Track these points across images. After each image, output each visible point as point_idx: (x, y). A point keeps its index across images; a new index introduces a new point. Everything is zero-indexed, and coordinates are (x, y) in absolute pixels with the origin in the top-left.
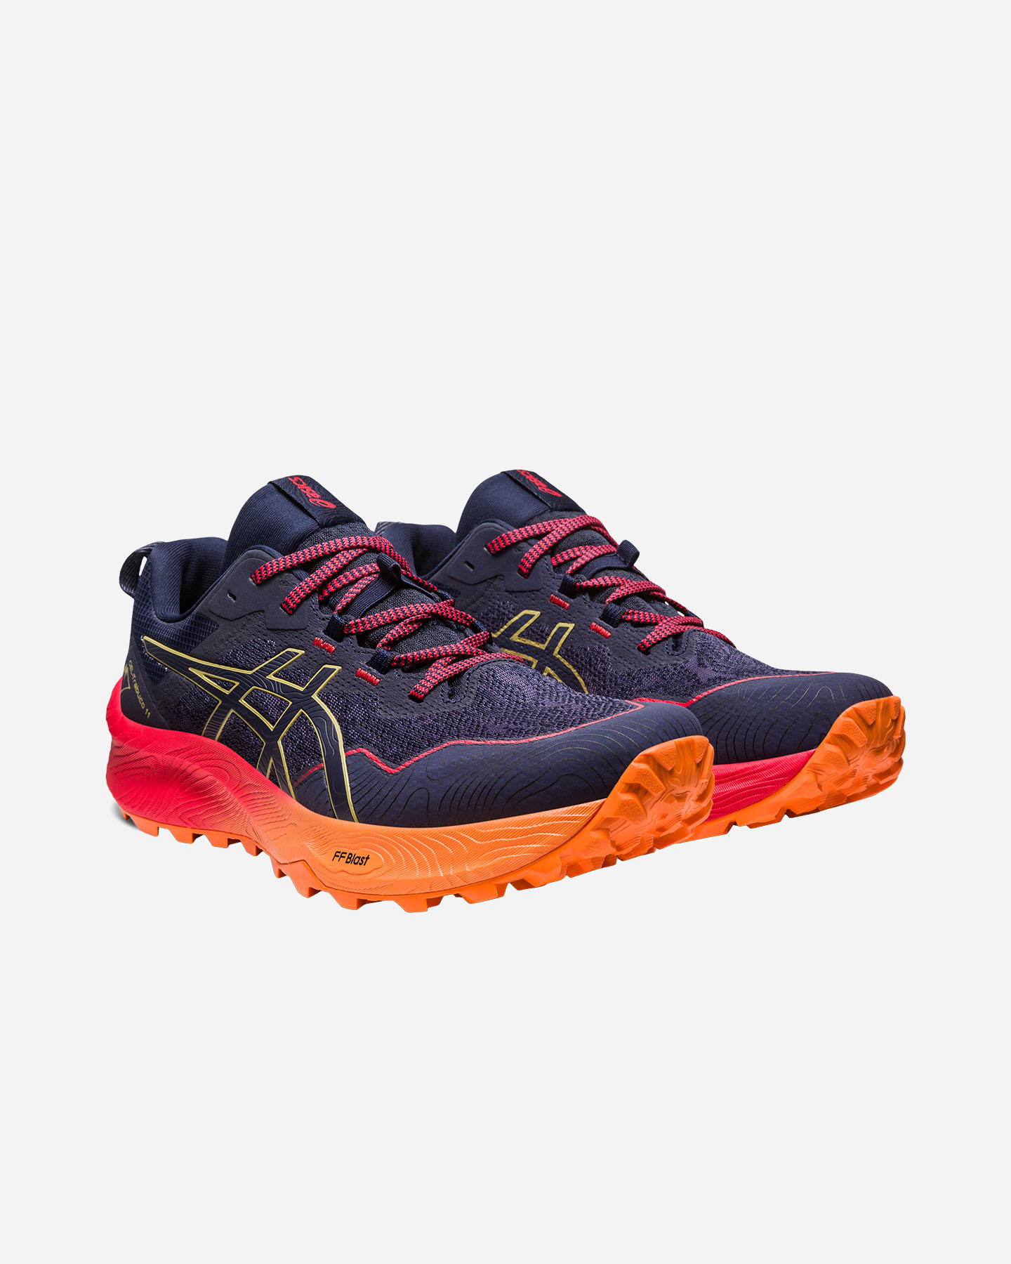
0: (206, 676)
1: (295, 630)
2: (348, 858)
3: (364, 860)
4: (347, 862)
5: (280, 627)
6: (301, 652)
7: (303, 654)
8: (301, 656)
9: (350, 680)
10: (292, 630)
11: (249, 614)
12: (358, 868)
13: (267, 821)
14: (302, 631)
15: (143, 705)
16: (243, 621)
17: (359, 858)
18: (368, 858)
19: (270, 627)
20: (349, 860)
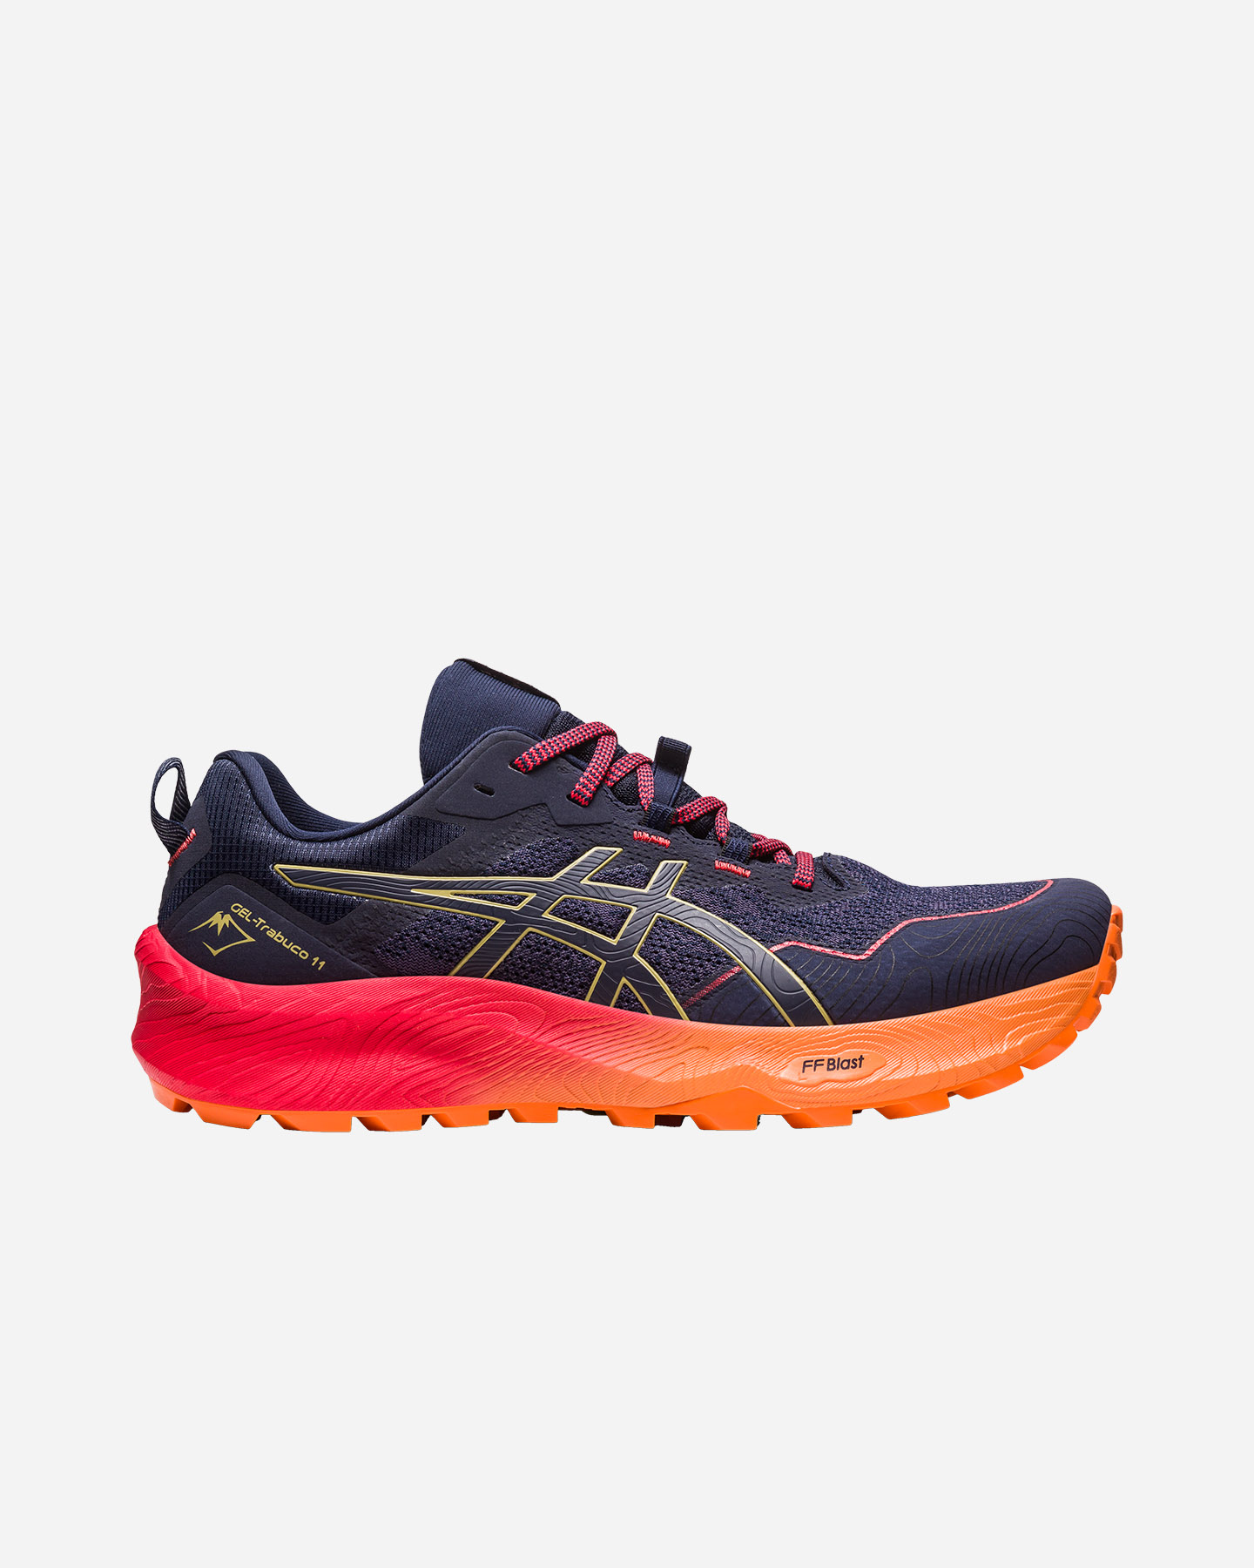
0: (455, 895)
1: (599, 825)
2: (829, 1064)
3: (858, 1062)
4: (828, 1069)
5: (576, 822)
6: (619, 850)
7: (621, 852)
8: (619, 854)
9: (711, 874)
10: (594, 825)
11: (523, 809)
12: (857, 1072)
13: (627, 1058)
14: (609, 826)
15: (304, 955)
16: (516, 818)
17: (848, 1061)
18: (861, 1058)
19: (559, 822)
20: (831, 1067)
